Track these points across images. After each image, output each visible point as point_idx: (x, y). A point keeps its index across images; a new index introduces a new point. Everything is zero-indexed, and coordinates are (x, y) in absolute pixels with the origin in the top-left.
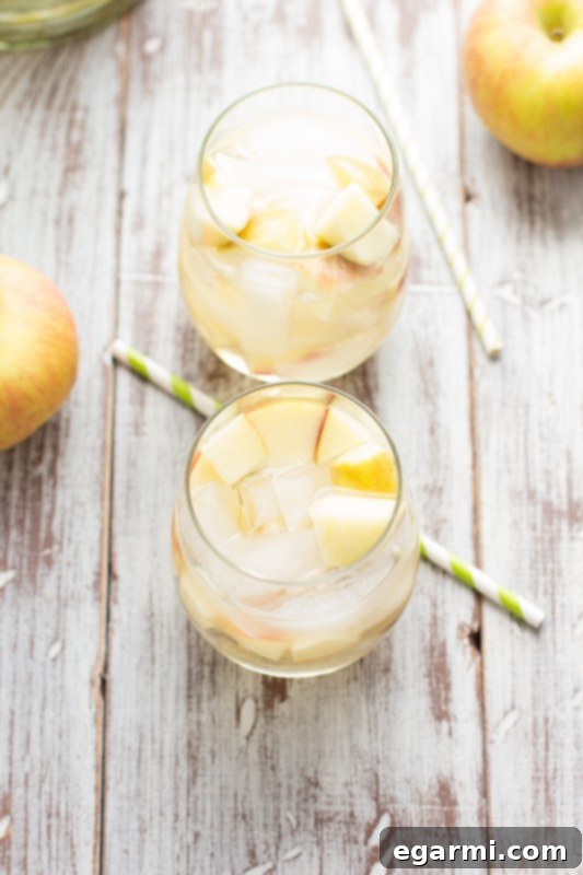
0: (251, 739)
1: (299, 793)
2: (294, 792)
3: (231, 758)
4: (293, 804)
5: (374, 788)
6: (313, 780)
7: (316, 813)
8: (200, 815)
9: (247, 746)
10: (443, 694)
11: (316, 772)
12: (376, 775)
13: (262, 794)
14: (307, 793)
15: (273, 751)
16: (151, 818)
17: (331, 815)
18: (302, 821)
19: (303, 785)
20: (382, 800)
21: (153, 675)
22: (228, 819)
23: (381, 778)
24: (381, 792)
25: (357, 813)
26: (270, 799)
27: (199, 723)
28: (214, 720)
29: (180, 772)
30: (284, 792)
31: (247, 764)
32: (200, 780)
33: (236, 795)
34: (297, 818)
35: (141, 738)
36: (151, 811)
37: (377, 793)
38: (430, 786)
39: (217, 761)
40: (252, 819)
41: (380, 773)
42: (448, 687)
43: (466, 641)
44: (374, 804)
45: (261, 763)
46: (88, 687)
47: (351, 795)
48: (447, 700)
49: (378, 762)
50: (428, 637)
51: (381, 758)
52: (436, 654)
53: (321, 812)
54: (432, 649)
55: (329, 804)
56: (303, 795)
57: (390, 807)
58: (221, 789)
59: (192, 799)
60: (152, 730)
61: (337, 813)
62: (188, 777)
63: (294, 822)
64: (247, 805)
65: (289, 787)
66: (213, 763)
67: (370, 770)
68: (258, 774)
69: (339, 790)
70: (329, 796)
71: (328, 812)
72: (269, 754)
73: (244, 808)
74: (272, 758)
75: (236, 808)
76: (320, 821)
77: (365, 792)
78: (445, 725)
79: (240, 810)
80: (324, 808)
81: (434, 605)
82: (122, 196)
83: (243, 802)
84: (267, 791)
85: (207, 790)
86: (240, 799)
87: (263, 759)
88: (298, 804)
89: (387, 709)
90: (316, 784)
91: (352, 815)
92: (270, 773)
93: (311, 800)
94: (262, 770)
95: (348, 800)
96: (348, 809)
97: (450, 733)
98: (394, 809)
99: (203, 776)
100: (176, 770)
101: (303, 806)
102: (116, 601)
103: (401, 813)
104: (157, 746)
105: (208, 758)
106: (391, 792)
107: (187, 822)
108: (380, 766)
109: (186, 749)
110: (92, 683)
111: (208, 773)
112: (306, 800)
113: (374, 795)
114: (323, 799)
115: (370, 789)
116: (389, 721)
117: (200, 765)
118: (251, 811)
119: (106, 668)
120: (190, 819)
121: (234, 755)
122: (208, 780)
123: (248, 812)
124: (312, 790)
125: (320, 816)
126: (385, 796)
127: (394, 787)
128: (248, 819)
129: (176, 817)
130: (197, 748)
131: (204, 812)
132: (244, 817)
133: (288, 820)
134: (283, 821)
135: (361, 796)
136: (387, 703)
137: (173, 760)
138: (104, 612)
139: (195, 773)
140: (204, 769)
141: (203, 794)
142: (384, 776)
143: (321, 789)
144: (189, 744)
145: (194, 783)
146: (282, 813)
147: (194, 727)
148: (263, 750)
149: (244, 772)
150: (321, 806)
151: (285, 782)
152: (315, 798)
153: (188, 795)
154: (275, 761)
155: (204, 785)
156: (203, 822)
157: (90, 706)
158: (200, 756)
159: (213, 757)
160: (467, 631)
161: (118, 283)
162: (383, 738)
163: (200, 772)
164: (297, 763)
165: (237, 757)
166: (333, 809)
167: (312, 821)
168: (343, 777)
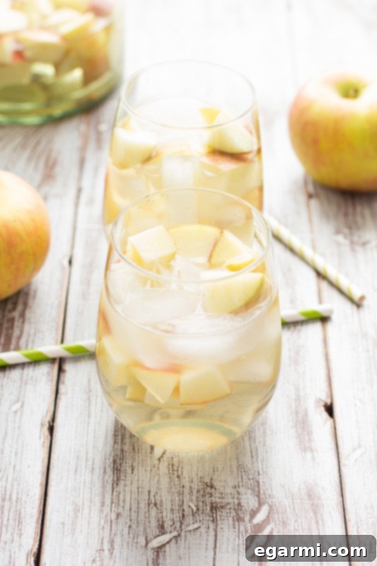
0: (162, 460)
1: (198, 491)
2: (195, 491)
3: (146, 470)
4: (194, 499)
5: (256, 489)
6: (209, 484)
7: (212, 503)
8: (121, 503)
9: (159, 464)
10: (306, 438)
11: (212, 479)
12: (258, 483)
13: (169, 491)
14: (204, 492)
15: (178, 467)
16: (83, 504)
17: (223, 504)
18: (201, 508)
19: (201, 487)
20: (262, 496)
21: (89, 423)
22: (143, 505)
23: (261, 483)
24: (262, 492)
25: (242, 504)
26: (176, 495)
27: (122, 450)
28: (134, 449)
29: (106, 478)
30: (186, 491)
31: (159, 474)
32: (122, 483)
33: (149, 492)
34: (197, 506)
35: (78, 458)
36: (83, 500)
37: (259, 492)
38: (299, 489)
39: (135, 472)
40: (161, 506)
41: (261, 481)
42: (310, 433)
43: (323, 409)
44: (256, 498)
45: (169, 473)
46: (39, 428)
47: (239, 493)
48: (310, 440)
49: (259, 474)
50: (294, 406)
51: (261, 472)
52: (300, 415)
53: (215, 502)
54: (297, 413)
55: (222, 498)
56: (202, 492)
57: (269, 501)
58: (138, 488)
59: (115, 493)
60: (87, 453)
61: (228, 504)
62: (113, 480)
63: (195, 509)
64: (158, 498)
65: (191, 488)
66: (132, 473)
67: (253, 479)
68: (168, 480)
69: (229, 490)
70: (222, 493)
71: (222, 503)
72: (175, 468)
73: (155, 499)
74: (177, 471)
75: (149, 499)
76: (214, 508)
77: (250, 491)
78: (309, 455)
79: (153, 501)
80: (218, 500)
81: (297, 389)
82: (79, 190)
83: (154, 496)
84: (173, 490)
85: (128, 489)
86: (152, 494)
87: (171, 471)
88: (198, 497)
89: (264, 445)
90: (212, 487)
91: (239, 504)
92: (176, 479)
93: (207, 496)
94: (170, 478)
95: (236, 496)
96: (236, 501)
97: (313, 459)
98: (272, 502)
99: (125, 480)
100: (104, 477)
101: (202, 499)
102: (63, 383)
103: (277, 504)
104: (90, 463)
105: (129, 471)
106: (269, 491)
107: (111, 507)
108: (261, 477)
109: (112, 465)
110: (42, 425)
111: (129, 478)
112: (204, 496)
113: (256, 493)
114: (218, 495)
115: (253, 490)
116: (267, 452)
117: (122, 474)
118: (161, 501)
119: (53, 419)
120: (114, 505)
121: (149, 469)
122: (128, 482)
123: (158, 502)
124: (208, 490)
125: (214, 505)
126: (265, 494)
127: (271, 489)
128: (158, 506)
129: (103, 504)
130: (121, 464)
131: (124, 501)
132: (155, 505)
133: (190, 507)
134: (185, 507)
135: (246, 494)
136: (265, 442)
137: (102, 471)
138: (54, 388)
139: (118, 479)
140: (126, 477)
141: (125, 491)
142: (263, 482)
143: (215, 489)
144: (114, 462)
145: (117, 484)
146: (185, 503)
147: (119, 452)
148: (170, 466)
149: (156, 479)
150: (216, 499)
151: (187, 485)
152: (211, 495)
153: (113, 491)
154: (180, 472)
155: (125, 486)
156: (123, 507)
157: (40, 438)
158: (122, 469)
159: (133, 470)
160: (323, 404)
161: (75, 229)
162: (263, 461)
163: (122, 478)
164: (197, 474)
165: (151, 470)
166: (225, 501)
167: (208, 508)
168: (231, 482)
